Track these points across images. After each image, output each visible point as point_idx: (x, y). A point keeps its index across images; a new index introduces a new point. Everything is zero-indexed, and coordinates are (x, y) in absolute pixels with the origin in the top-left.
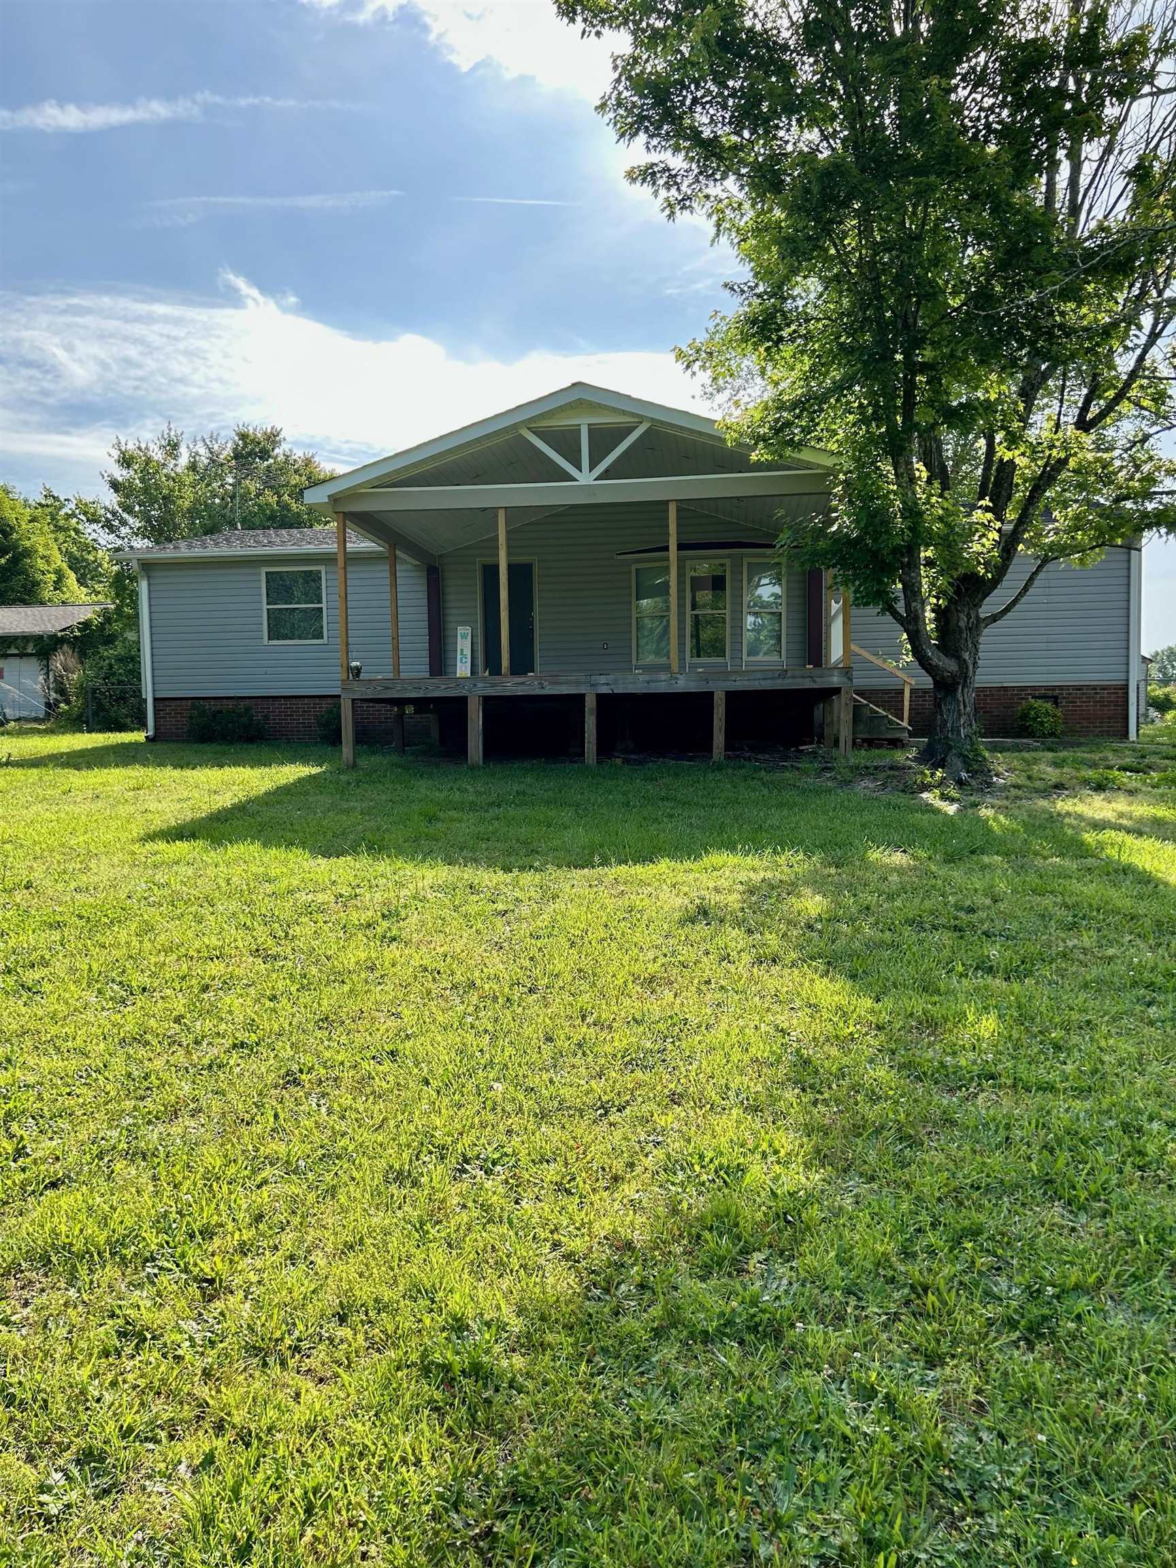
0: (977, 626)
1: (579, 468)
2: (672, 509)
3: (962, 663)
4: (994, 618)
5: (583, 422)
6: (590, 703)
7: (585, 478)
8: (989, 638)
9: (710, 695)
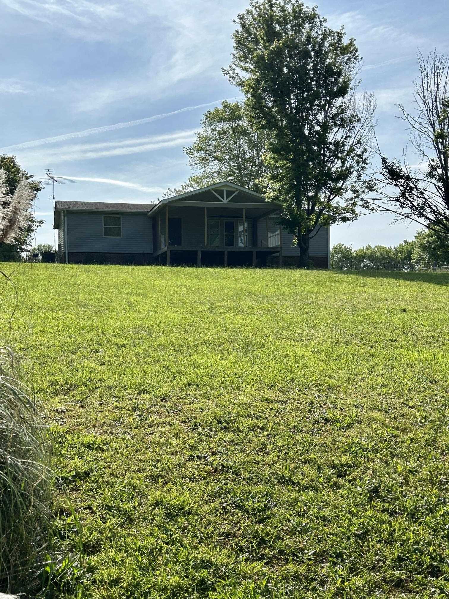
0: (309, 239)
1: (223, 199)
2: (244, 210)
3: (307, 246)
4: (312, 238)
5: (225, 189)
6: (226, 253)
7: (225, 201)
8: (311, 241)
9: (252, 252)
